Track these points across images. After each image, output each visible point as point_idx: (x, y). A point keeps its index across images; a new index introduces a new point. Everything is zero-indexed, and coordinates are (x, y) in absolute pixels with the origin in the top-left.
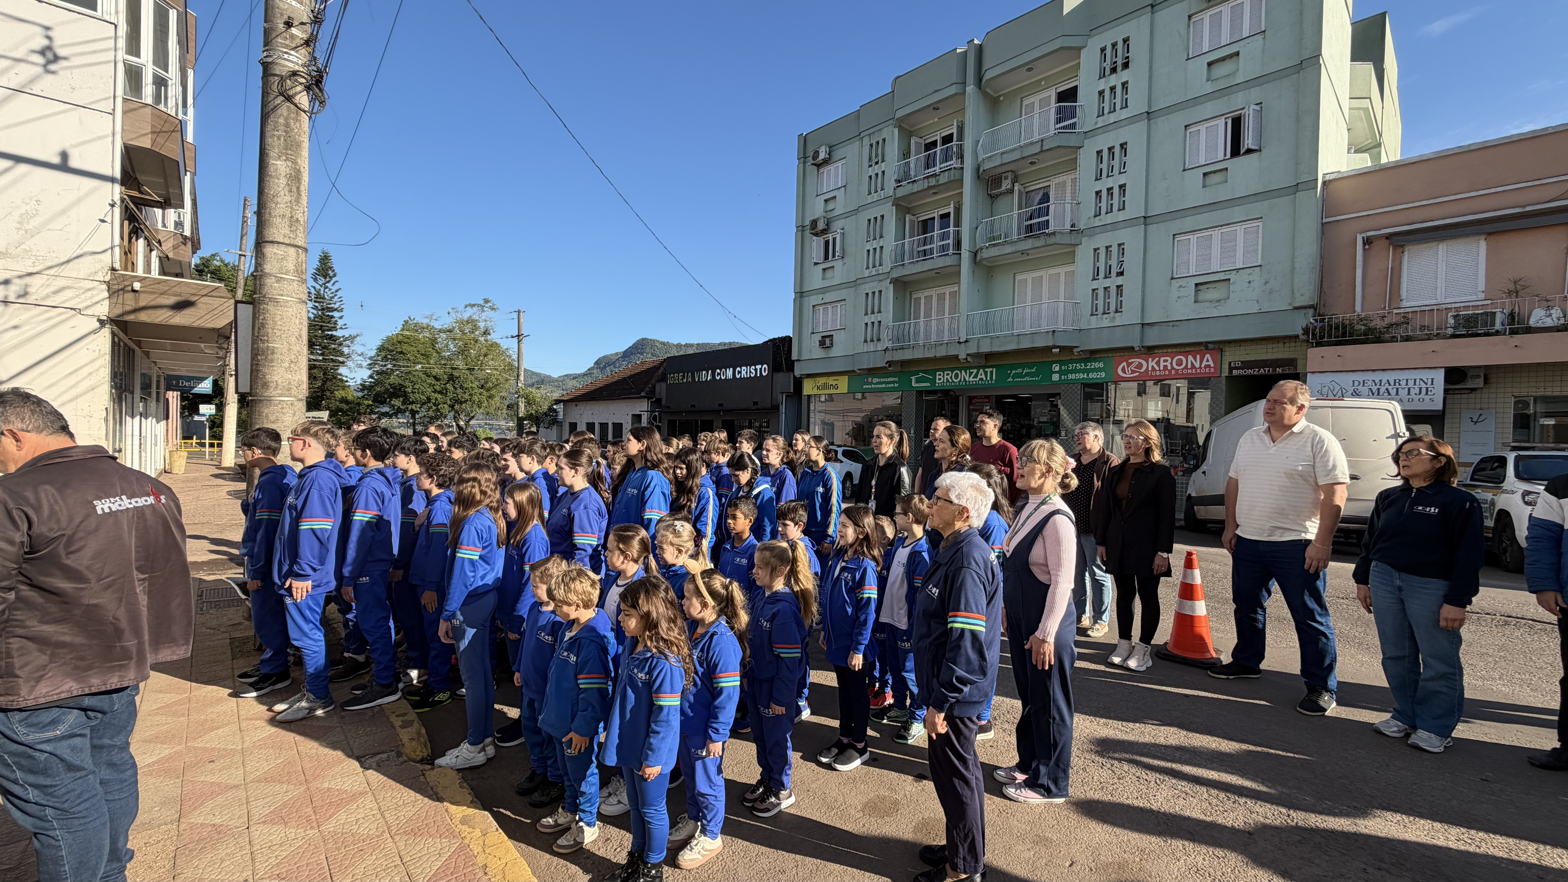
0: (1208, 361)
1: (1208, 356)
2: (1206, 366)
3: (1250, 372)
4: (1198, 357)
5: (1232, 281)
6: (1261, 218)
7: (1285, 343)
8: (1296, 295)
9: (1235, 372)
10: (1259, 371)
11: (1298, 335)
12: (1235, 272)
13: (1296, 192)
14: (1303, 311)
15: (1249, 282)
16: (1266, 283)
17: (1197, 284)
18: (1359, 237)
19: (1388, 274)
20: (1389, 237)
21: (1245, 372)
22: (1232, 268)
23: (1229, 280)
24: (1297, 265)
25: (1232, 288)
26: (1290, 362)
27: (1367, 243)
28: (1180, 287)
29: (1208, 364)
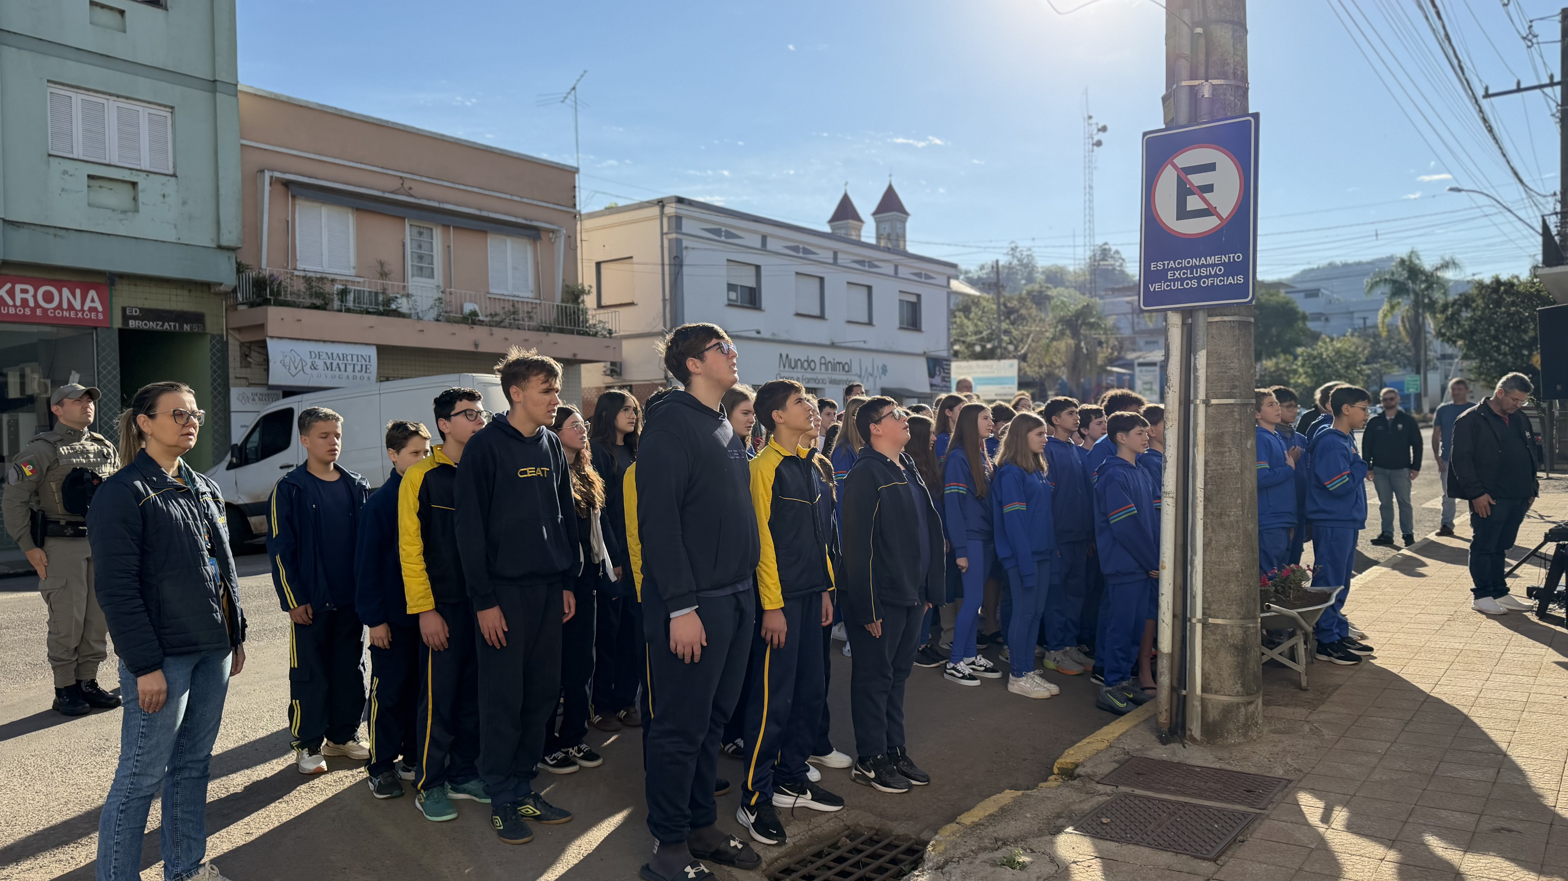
0: (93, 301)
1: (92, 293)
2: (92, 309)
3: (152, 325)
4: (78, 292)
5: (140, 187)
6: (172, 108)
7: (190, 291)
8: (224, 231)
9: (132, 324)
10: (162, 326)
11: (221, 284)
12: (144, 174)
13: (214, 91)
14: (226, 254)
15: (164, 196)
16: (184, 203)
17: (89, 176)
18: (267, 175)
19: (288, 228)
20: (287, 184)
21: (146, 325)
22: (139, 168)
23: (134, 184)
24: (222, 191)
25: (141, 197)
26: (198, 318)
27: (271, 184)
28: (65, 172)
29: (93, 305)
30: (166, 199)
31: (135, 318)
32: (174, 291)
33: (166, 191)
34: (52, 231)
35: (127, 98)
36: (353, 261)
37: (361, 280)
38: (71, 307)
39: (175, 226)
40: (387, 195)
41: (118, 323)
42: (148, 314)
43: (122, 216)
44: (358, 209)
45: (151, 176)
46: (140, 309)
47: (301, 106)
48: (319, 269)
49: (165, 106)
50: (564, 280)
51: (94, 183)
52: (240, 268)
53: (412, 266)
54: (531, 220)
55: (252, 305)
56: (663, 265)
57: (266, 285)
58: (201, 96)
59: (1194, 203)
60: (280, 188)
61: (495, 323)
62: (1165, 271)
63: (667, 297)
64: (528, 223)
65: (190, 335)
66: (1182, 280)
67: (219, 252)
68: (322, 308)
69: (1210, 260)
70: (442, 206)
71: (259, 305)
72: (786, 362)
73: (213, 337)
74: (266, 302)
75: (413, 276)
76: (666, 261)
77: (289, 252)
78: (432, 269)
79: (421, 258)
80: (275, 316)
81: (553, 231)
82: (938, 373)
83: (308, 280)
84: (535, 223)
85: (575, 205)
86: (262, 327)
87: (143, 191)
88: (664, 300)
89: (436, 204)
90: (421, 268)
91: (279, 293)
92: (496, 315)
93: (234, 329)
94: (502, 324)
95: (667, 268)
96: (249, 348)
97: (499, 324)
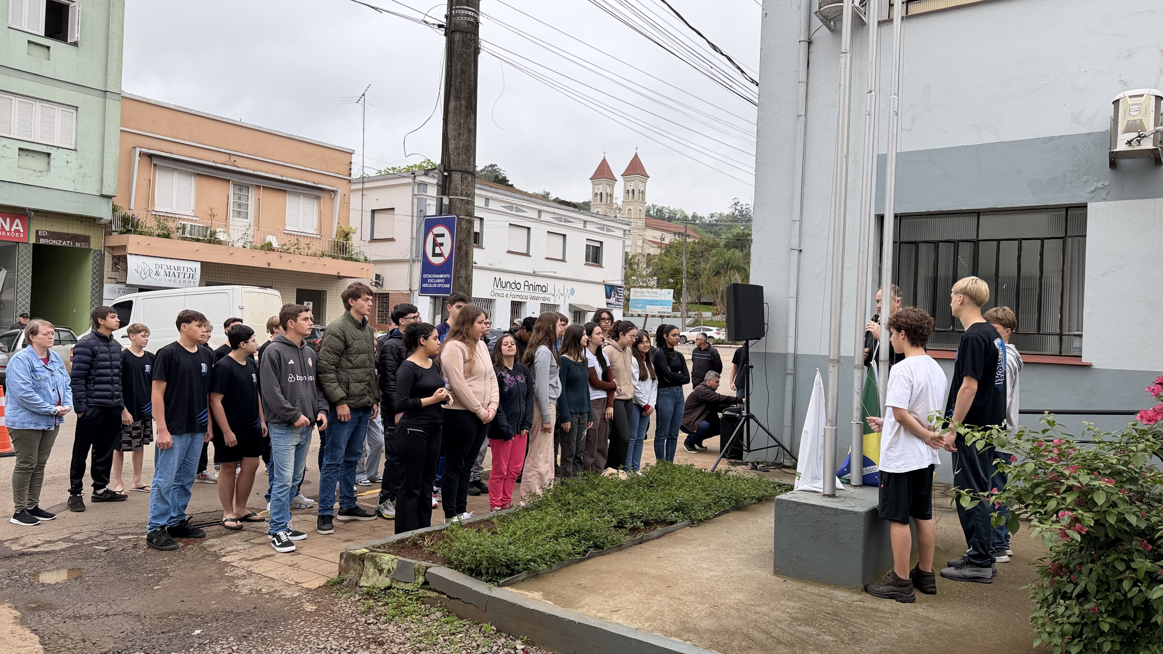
0: (17, 226)
2: (17, 231)
3: (54, 242)
4: (8, 220)
5: (52, 156)
6: (77, 107)
7: (82, 221)
8: (105, 185)
9: (42, 241)
10: (62, 243)
12: (55, 149)
13: (105, 98)
14: (106, 200)
15: (67, 162)
16: (81, 167)
17: (20, 149)
18: (138, 150)
19: (151, 184)
20: (151, 156)
21: (51, 242)
22: (52, 144)
23: (49, 155)
24: (106, 160)
25: (52, 162)
26: (86, 239)
27: (140, 156)
28: (4, 146)
30: (69, 164)
32: (71, 221)
33: (69, 159)
35: (48, 101)
36: (192, 206)
37: (197, 219)
38: (3, 229)
39: (74, 181)
40: (217, 165)
41: (32, 240)
42: (53, 235)
43: (39, 174)
44: (197, 174)
45: (60, 149)
46: (48, 232)
48: (169, 211)
49: (72, 107)
50: (339, 223)
51: (22, 153)
52: (114, 210)
53: (234, 211)
54: (317, 184)
55: (122, 233)
56: (412, 216)
57: (129, 221)
58: (96, 101)
60: (146, 159)
62: (427, 278)
63: (414, 236)
65: (80, 249)
66: (432, 283)
67: (102, 198)
68: (167, 236)
69: (441, 276)
72: (498, 283)
73: (95, 251)
74: (129, 231)
75: (234, 216)
76: (415, 214)
77: (150, 199)
78: (247, 213)
79: (240, 206)
80: (133, 241)
81: (333, 191)
82: (613, 295)
83: (157, 218)
84: (319, 186)
85: (350, 174)
86: (124, 247)
87: (54, 159)
88: (412, 238)
89: (251, 172)
90: (239, 213)
91: (137, 227)
92: (285, 245)
93: (109, 247)
95: (415, 218)
96: (119, 259)
97: (287, 251)
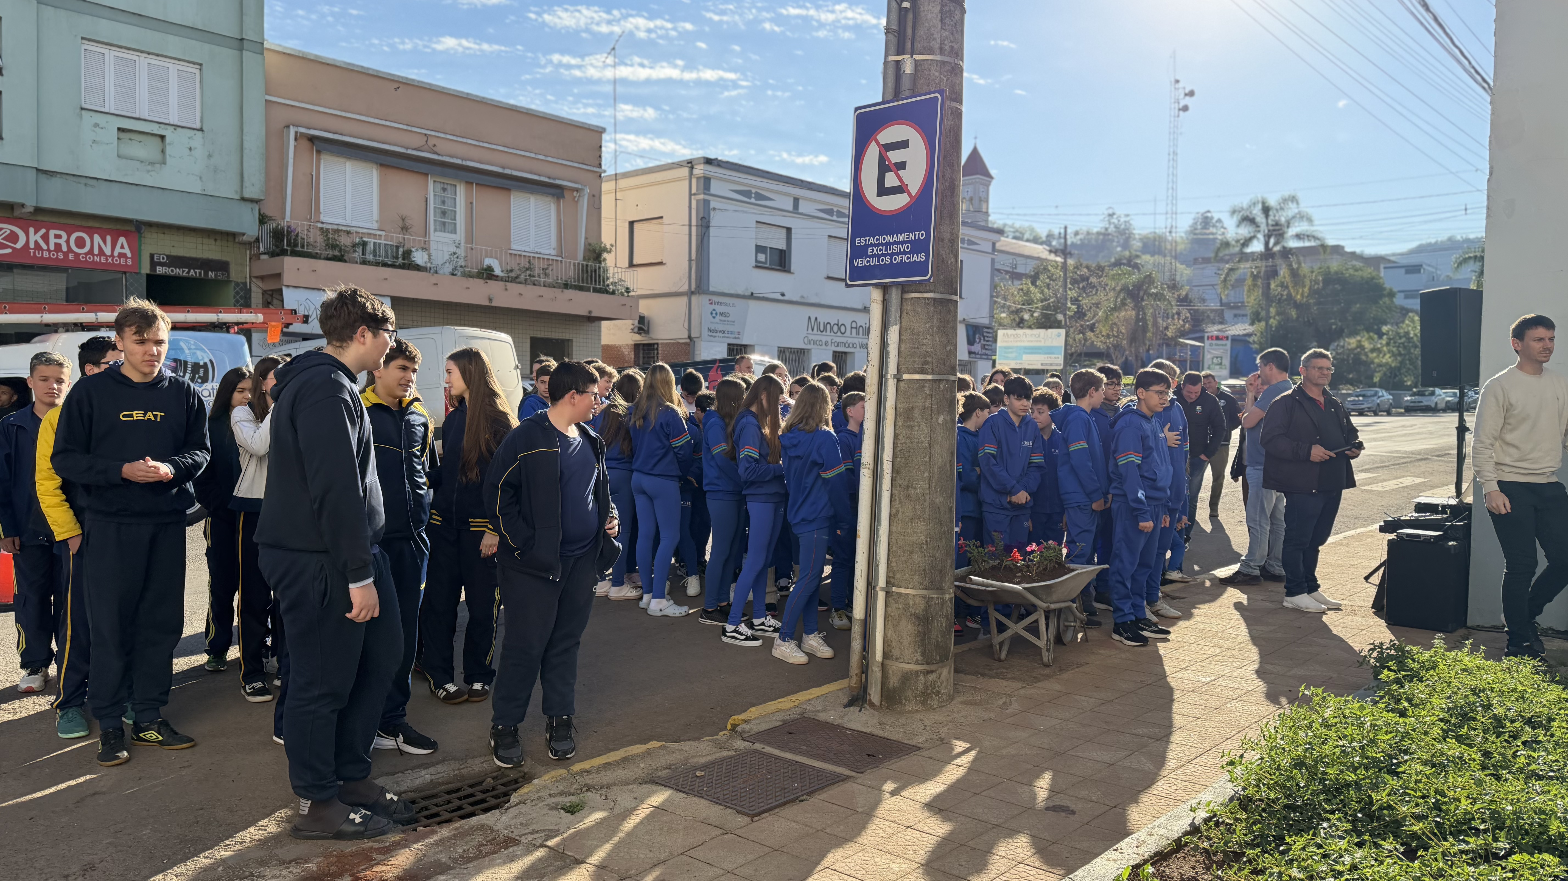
0: (122, 247)
1: (122, 240)
2: (121, 255)
3: (178, 272)
4: (109, 238)
5: (168, 140)
6: (201, 65)
7: (216, 240)
8: (247, 183)
9: (160, 270)
10: (188, 273)
11: (244, 234)
12: (172, 128)
13: (241, 49)
14: (249, 205)
15: (190, 149)
16: (210, 156)
17: (119, 129)
18: (292, 130)
19: (313, 182)
20: (312, 139)
21: (172, 271)
22: (167, 122)
23: (163, 137)
24: (246, 145)
25: (169, 150)
26: (223, 266)
27: (296, 139)
28: (96, 125)
29: (122, 251)
30: (193, 152)
31: (162, 264)
32: (200, 240)
33: (193, 144)
34: (83, 180)
35: (158, 55)
36: (376, 216)
37: (383, 233)
38: (101, 252)
39: (201, 178)
40: (410, 152)
41: (146, 269)
42: (175, 261)
43: (149, 168)
44: (382, 165)
45: (179, 130)
46: (167, 256)
47: (328, 64)
48: (342, 222)
49: (194, 63)
50: (586, 238)
51: (123, 135)
52: (263, 220)
53: (435, 221)
54: (554, 179)
55: (273, 254)
56: (690, 226)
57: (283, 235)
58: (227, 54)
59: (891, 180)
60: (305, 144)
61: (511, 278)
62: (866, 246)
63: (694, 257)
64: (552, 181)
65: (216, 282)
66: (879, 256)
67: (243, 203)
68: (340, 259)
69: (901, 237)
70: (464, 163)
71: (278, 255)
72: (814, 324)
73: (237, 284)
74: (283, 253)
75: (435, 230)
76: (694, 222)
77: (313, 204)
78: (455, 224)
79: (444, 213)
80: (290, 265)
81: (577, 190)
82: (977, 340)
83: (324, 232)
84: (558, 182)
85: (600, 164)
86: (278, 276)
87: (170, 144)
88: (690, 260)
89: (459, 162)
90: (444, 223)
91: (296, 245)
92: (511, 271)
93: (257, 277)
94: (518, 280)
95: (694, 229)
96: (272, 296)
97: (515, 280)
